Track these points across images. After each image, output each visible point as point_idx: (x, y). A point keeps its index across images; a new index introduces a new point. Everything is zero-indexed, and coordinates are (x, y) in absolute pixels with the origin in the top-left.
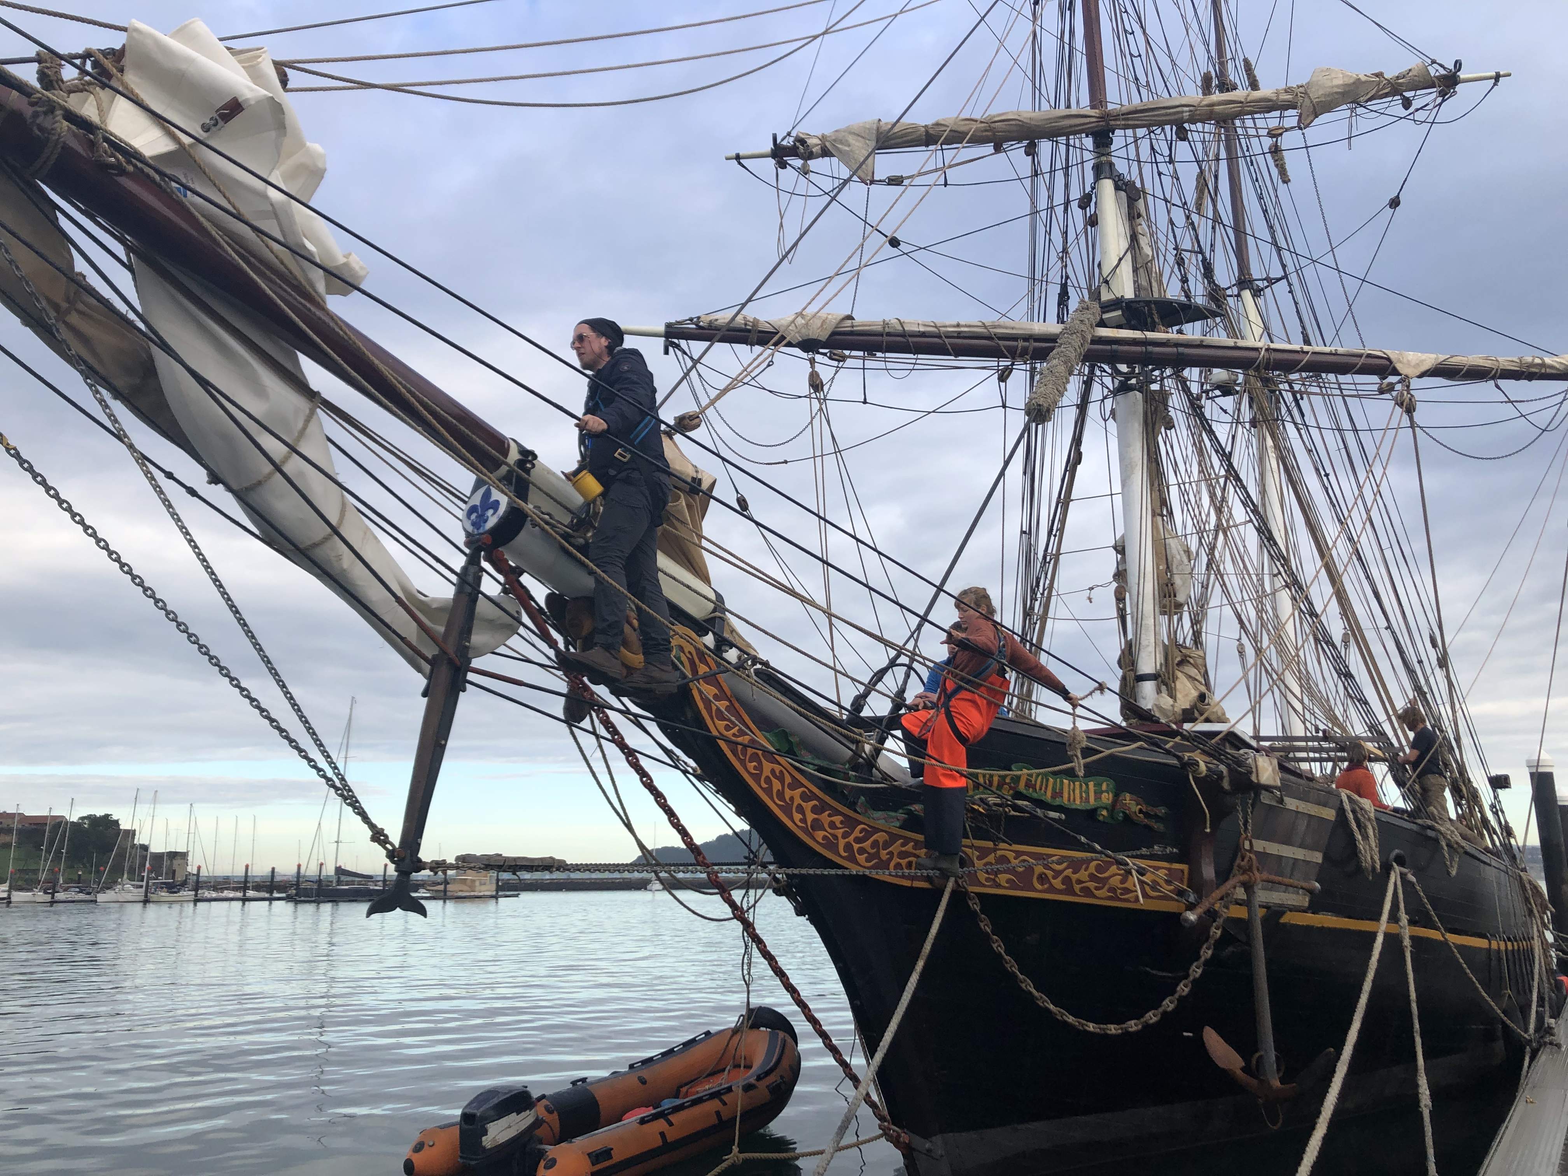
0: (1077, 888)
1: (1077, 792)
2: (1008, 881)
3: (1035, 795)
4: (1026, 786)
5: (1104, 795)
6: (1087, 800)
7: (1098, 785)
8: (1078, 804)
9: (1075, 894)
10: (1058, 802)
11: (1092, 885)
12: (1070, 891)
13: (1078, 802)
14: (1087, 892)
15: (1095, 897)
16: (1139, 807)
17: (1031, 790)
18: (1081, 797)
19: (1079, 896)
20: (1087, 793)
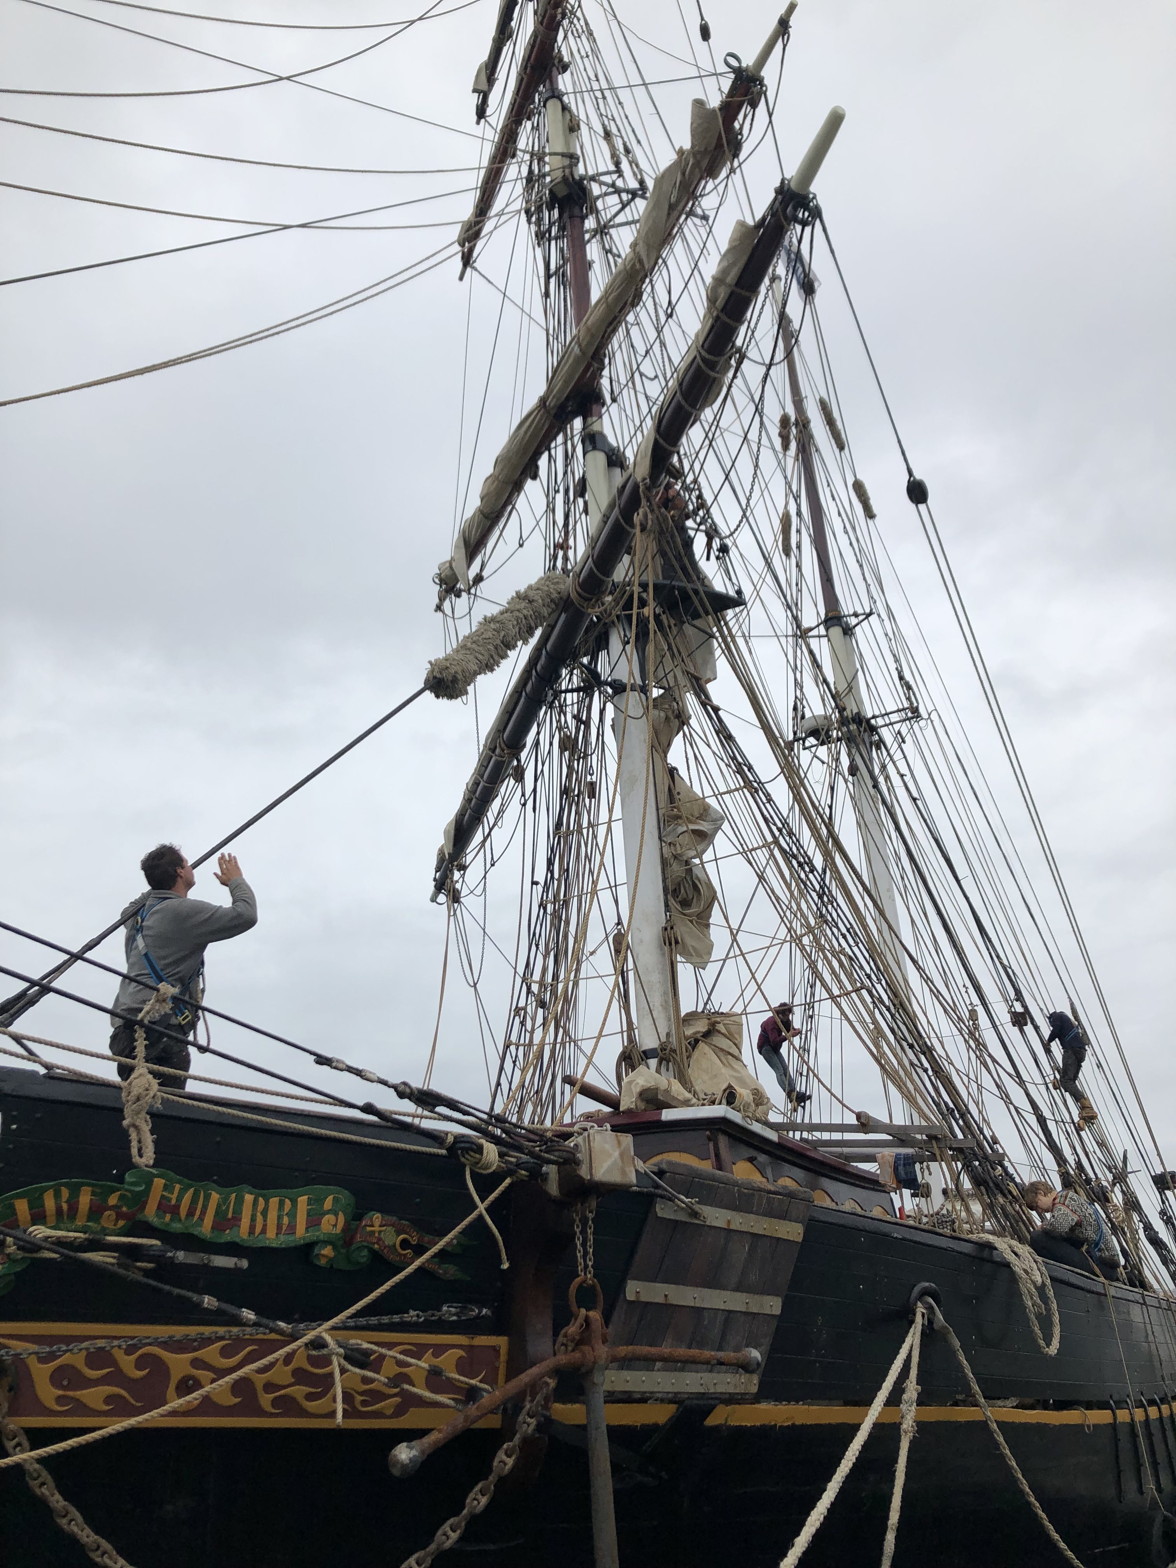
0: (266, 1400)
1: (273, 1215)
2: (108, 1399)
3: (177, 1227)
4: (159, 1208)
5: (328, 1219)
6: (292, 1228)
7: (316, 1201)
8: (272, 1238)
9: (261, 1413)
10: (227, 1236)
11: (299, 1391)
12: (250, 1406)
13: (271, 1233)
14: (287, 1405)
15: (304, 1413)
16: (402, 1236)
17: (168, 1217)
18: (279, 1227)
19: (272, 1415)
20: (293, 1214)
